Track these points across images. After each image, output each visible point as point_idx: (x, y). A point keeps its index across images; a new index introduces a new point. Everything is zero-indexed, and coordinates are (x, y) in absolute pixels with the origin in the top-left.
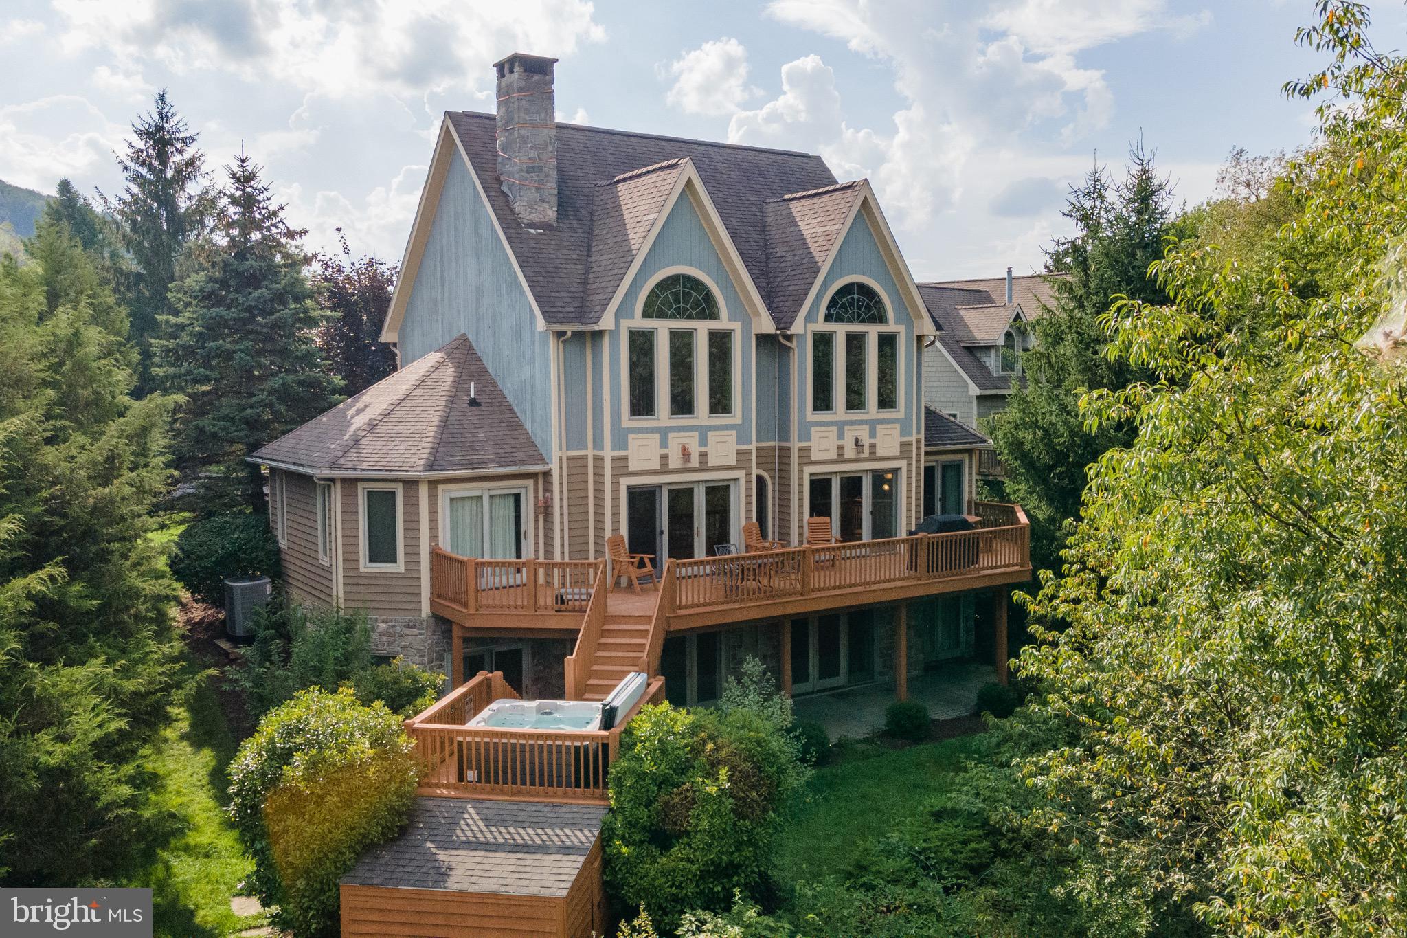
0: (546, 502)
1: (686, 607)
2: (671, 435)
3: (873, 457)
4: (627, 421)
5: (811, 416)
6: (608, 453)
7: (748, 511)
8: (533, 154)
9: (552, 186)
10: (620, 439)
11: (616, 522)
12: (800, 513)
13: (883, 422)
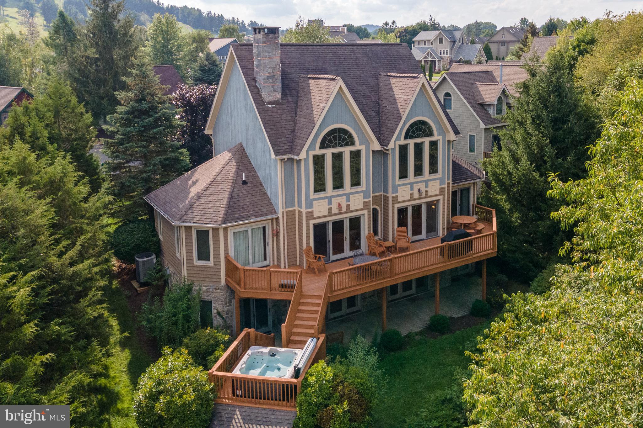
0: (277, 231)
1: (337, 290)
2: (333, 199)
3: (427, 196)
4: (312, 195)
5: (398, 182)
6: (304, 210)
7: (369, 227)
8: (270, 70)
9: (279, 84)
10: (310, 204)
11: (308, 239)
12: (393, 225)
13: (431, 180)
